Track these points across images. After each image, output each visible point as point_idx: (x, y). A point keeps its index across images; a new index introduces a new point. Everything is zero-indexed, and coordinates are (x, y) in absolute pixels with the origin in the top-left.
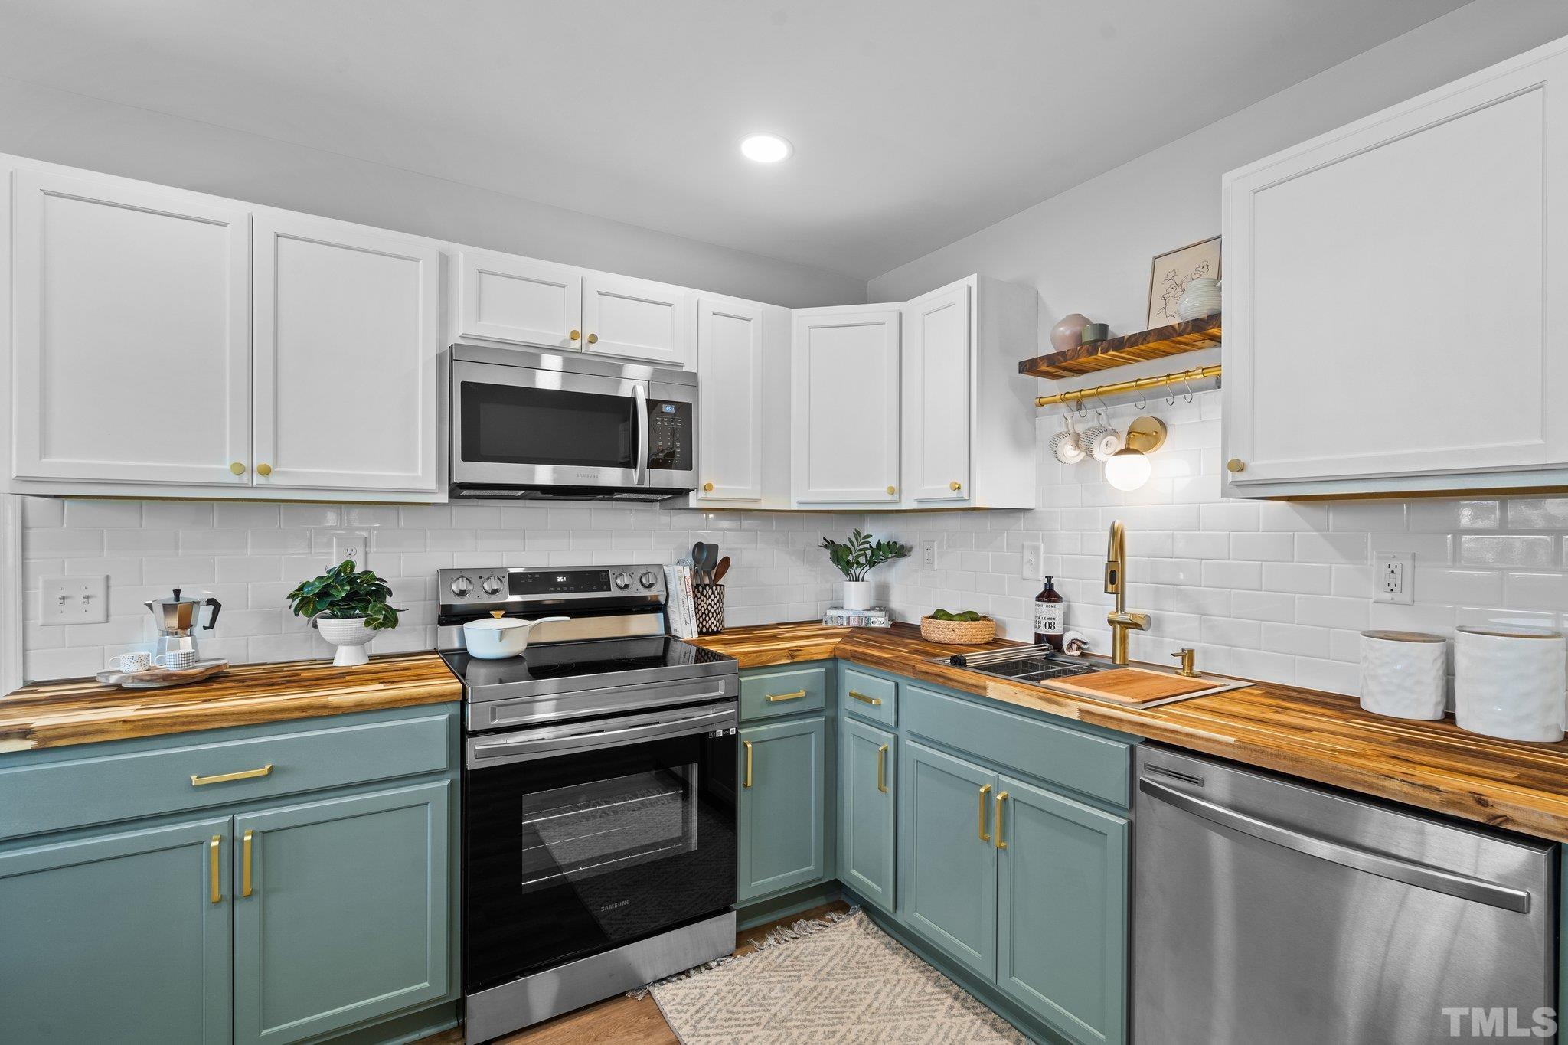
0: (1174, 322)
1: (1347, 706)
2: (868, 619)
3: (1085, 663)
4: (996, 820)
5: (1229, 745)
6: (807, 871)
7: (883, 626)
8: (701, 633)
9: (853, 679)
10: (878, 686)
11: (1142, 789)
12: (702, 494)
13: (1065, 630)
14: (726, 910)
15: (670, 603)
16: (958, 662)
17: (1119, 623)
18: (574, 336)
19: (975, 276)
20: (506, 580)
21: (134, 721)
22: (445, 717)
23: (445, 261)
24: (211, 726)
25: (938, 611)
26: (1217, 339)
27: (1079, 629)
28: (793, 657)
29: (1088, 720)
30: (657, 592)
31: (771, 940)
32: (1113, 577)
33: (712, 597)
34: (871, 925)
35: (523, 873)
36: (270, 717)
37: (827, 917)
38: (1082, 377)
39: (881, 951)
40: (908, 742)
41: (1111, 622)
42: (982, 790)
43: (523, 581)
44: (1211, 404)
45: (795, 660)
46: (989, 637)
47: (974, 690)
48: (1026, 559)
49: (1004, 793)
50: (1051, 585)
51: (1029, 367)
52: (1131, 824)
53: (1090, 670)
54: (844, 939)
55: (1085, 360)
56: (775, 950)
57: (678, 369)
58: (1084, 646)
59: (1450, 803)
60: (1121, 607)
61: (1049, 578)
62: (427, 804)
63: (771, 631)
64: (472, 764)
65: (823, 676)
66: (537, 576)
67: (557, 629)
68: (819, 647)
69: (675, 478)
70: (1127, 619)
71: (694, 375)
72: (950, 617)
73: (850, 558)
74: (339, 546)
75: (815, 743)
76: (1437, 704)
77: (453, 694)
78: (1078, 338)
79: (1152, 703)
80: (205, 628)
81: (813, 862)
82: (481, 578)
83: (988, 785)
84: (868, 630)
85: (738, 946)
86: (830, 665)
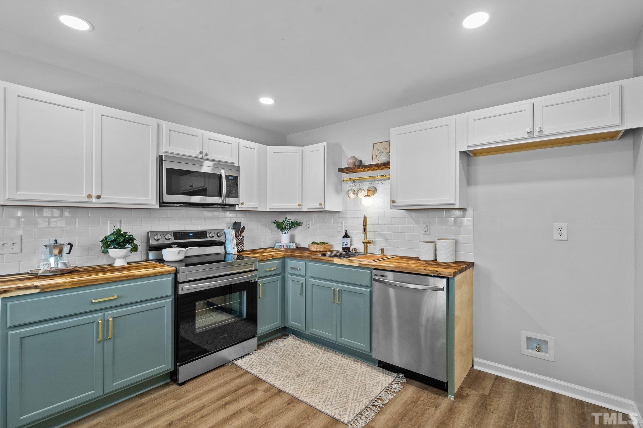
0: (379, 162)
1: (417, 259)
2: (290, 246)
3: (356, 254)
4: (337, 296)
5: (392, 267)
6: (277, 324)
7: (294, 248)
8: (238, 252)
9: (291, 263)
10: (300, 264)
11: (374, 281)
12: (240, 206)
13: (351, 246)
14: (254, 337)
15: (227, 242)
16: (324, 255)
17: (365, 243)
18: (201, 153)
19: (326, 142)
20: (172, 235)
21: (72, 282)
22: (171, 278)
23: (158, 126)
24: (97, 283)
25: (313, 242)
26: (389, 168)
27: (354, 245)
28: (272, 257)
29: (361, 266)
30: (222, 239)
31: (267, 345)
32: (365, 230)
33: (241, 240)
34: (297, 338)
35: (196, 328)
36: (116, 279)
37: (282, 338)
38: (354, 174)
39: (301, 343)
40: (310, 280)
41: (363, 243)
42: (333, 289)
43: (178, 235)
44: (387, 184)
45: (274, 258)
46: (329, 249)
47: (330, 262)
48: (339, 226)
49: (339, 289)
50: (347, 233)
51: (341, 170)
52: (371, 290)
53: (358, 255)
54: (289, 342)
55: (356, 170)
56: (269, 348)
57: (232, 165)
58: (356, 250)
59: (432, 273)
60: (366, 238)
61: (346, 231)
62: (165, 307)
63: (260, 251)
64: (181, 292)
65: (281, 264)
66: (183, 233)
67: (194, 251)
68: (280, 254)
69: (231, 201)
70: (367, 241)
71: (239, 167)
72: (318, 244)
73: (283, 226)
74: (111, 223)
75: (279, 284)
76: (433, 257)
77: (173, 270)
78: (355, 163)
79: (376, 261)
80: (67, 254)
81: (278, 321)
82: (164, 234)
83: (334, 287)
84: (290, 249)
85: (258, 348)
86: (283, 259)
